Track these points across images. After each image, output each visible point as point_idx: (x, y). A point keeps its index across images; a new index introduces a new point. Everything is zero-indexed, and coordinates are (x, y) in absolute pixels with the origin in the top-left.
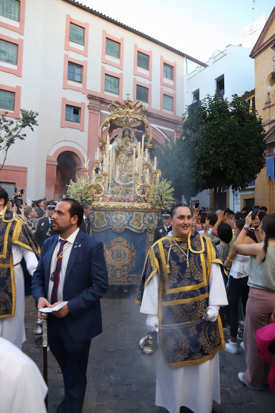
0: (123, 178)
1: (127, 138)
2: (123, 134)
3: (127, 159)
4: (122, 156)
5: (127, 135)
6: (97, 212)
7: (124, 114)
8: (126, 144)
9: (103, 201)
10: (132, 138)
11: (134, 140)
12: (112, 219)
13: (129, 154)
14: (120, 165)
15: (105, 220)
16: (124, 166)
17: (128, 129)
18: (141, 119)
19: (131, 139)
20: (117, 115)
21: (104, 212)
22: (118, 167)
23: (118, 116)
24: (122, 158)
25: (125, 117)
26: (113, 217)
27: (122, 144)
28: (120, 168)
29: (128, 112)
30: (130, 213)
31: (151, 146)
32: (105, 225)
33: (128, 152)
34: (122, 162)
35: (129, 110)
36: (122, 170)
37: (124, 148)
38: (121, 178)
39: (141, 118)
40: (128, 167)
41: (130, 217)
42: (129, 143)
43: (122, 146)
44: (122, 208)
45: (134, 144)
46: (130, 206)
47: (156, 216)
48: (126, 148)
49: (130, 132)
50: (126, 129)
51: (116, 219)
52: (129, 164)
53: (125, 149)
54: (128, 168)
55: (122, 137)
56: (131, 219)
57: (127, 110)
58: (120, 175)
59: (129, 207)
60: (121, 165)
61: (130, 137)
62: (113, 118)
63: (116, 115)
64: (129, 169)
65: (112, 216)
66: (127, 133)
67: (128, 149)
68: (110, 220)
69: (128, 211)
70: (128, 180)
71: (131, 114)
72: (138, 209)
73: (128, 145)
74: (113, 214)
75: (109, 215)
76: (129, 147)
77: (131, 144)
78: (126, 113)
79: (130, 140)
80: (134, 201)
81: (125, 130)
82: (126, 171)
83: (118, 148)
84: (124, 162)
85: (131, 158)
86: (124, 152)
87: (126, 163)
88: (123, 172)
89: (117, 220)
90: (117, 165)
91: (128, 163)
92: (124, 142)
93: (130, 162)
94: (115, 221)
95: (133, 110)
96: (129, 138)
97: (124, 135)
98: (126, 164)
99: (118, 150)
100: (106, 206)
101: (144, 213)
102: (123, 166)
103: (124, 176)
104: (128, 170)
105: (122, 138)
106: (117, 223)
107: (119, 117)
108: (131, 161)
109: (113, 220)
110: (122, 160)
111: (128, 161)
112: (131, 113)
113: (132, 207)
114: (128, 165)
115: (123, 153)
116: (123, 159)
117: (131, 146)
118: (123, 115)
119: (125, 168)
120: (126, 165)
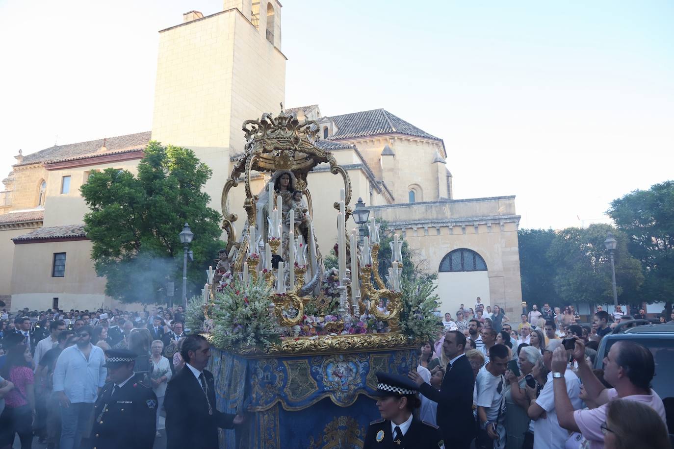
1: (285, 192)
6: (290, 362)
8: (286, 203)
9: (303, 333)
10: (299, 192)
11: (302, 197)
12: (327, 375)
13: (296, 224)
15: (311, 379)
17: (288, 174)
21: (307, 361)
26: (330, 371)
30: (362, 357)
32: (313, 391)
41: (364, 368)
44: (349, 347)
45: (303, 205)
46: (366, 341)
47: (412, 358)
49: (291, 180)
50: (284, 174)
51: (337, 375)
56: (368, 372)
59: (363, 344)
61: (291, 190)
65: (326, 367)
66: (286, 181)
68: (322, 378)
69: (357, 354)
72: (382, 346)
73: (291, 207)
74: (328, 364)
75: (320, 366)
77: (297, 205)
79: (293, 196)
80: (369, 330)
89: (340, 377)
94: (336, 379)
96: (289, 192)
100: (315, 346)
101: (390, 355)
106: (341, 384)
107: (280, 147)
109: (330, 379)
113: (370, 343)
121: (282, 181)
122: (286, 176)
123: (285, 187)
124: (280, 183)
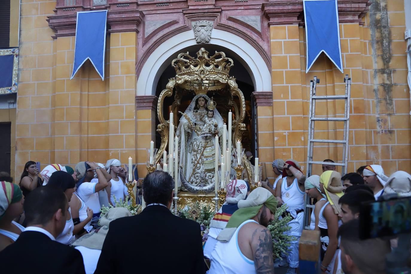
0: (198, 175)
1: (202, 111)
2: (196, 105)
3: (203, 144)
4: (195, 139)
5: (202, 105)
7: (197, 74)
8: (201, 120)
10: (211, 111)
11: (213, 114)
13: (206, 137)
14: (193, 153)
16: (199, 156)
17: (203, 97)
18: (225, 82)
19: (209, 112)
20: (185, 76)
22: (190, 157)
23: (187, 77)
24: (195, 143)
25: (199, 79)
27: (195, 120)
28: (194, 159)
29: (202, 71)
31: (244, 128)
33: (204, 134)
34: (196, 149)
35: (204, 67)
36: (196, 162)
37: (198, 127)
38: (196, 175)
39: (225, 80)
40: (206, 157)
42: (207, 118)
43: (195, 124)
45: (214, 121)
48: (201, 127)
49: (206, 101)
50: (200, 97)
52: (207, 152)
53: (200, 128)
54: (205, 159)
55: (195, 108)
57: (201, 68)
58: (194, 170)
60: (195, 153)
61: (207, 109)
62: (180, 82)
63: (183, 77)
64: (207, 160)
66: (202, 103)
67: (205, 129)
70: (207, 178)
71: (208, 75)
73: (205, 122)
76: (205, 125)
77: (210, 121)
78: (200, 73)
79: (207, 113)
81: (199, 99)
82: (203, 163)
83: (189, 128)
84: (199, 148)
85: (209, 143)
86: (199, 133)
87: (202, 150)
88: (198, 165)
90: (189, 154)
91: (205, 151)
92: (198, 116)
93: (208, 149)
95: (212, 66)
96: (205, 111)
97: (198, 106)
98: (203, 153)
99: (189, 131)
102: (198, 155)
103: (199, 171)
104: (206, 162)
105: (196, 111)
107: (189, 79)
108: (210, 148)
110: (196, 145)
111: (205, 148)
112: (208, 73)
114: (205, 153)
115: (198, 135)
116: (198, 144)
117: (210, 125)
118: (196, 76)
119: (200, 158)
120: (202, 155)
121: (200, 103)
122: (201, 99)
123: (202, 107)
124: (198, 104)
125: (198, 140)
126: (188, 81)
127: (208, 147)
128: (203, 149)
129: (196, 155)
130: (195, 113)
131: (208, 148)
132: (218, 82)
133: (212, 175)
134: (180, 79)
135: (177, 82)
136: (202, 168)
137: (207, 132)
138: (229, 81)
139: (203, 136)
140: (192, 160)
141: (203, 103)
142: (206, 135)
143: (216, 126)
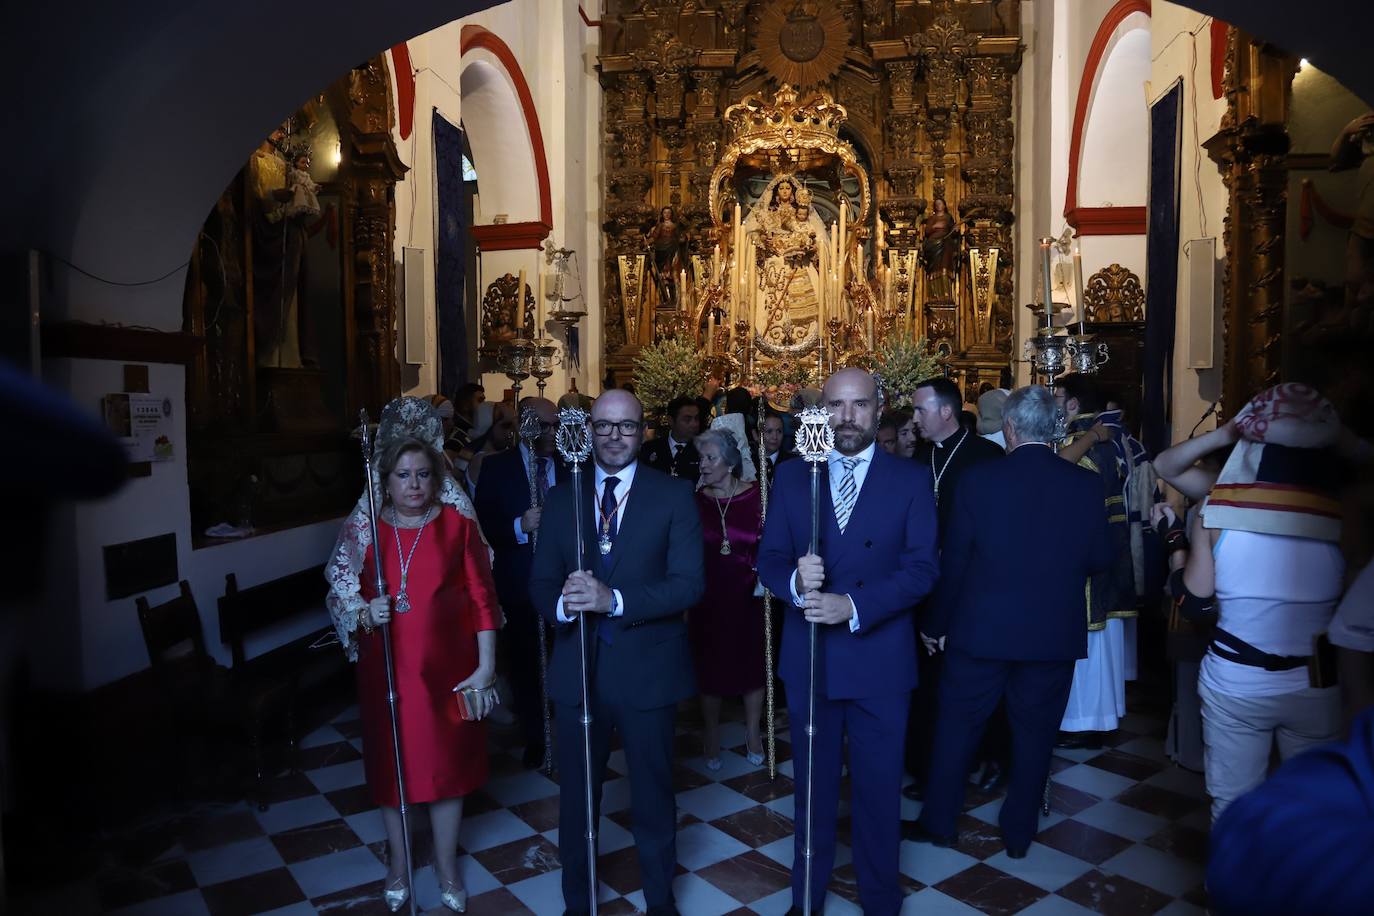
0: (779, 329)
1: (785, 208)
2: (774, 198)
3: (789, 271)
4: (772, 263)
5: (785, 198)
7: (779, 136)
8: (784, 227)
10: (803, 208)
11: (808, 214)
13: (795, 257)
14: (769, 289)
16: (779, 297)
17: (789, 182)
18: (831, 151)
19: (801, 210)
20: (756, 140)
23: (760, 143)
24: (772, 270)
25: (783, 145)
27: (772, 226)
28: (769, 301)
29: (790, 130)
33: (791, 251)
34: (774, 282)
35: (793, 122)
36: (774, 306)
37: (777, 238)
38: (773, 331)
39: (833, 147)
40: (794, 296)
42: (795, 222)
43: (773, 234)
45: (809, 227)
48: (784, 240)
49: (794, 190)
52: (795, 287)
53: (781, 241)
54: (791, 301)
55: (772, 204)
57: (788, 126)
58: (770, 322)
60: (772, 289)
61: (795, 205)
62: (748, 151)
63: (754, 141)
66: (785, 192)
67: (791, 242)
70: (794, 336)
71: (800, 137)
73: (791, 230)
77: (801, 227)
78: (786, 134)
79: (797, 212)
81: (781, 185)
82: (787, 308)
83: (762, 241)
84: (780, 281)
86: (780, 250)
87: (786, 284)
88: (778, 312)
91: (791, 285)
92: (779, 219)
93: (797, 283)
95: (807, 121)
96: (791, 208)
97: (777, 198)
98: (787, 288)
102: (777, 293)
103: (780, 323)
104: (794, 305)
105: (772, 208)
107: (765, 147)
110: (773, 274)
111: (791, 279)
112: (800, 134)
114: (790, 289)
115: (778, 255)
116: (778, 272)
117: (801, 234)
118: (778, 140)
119: (782, 298)
120: (786, 292)
121: (781, 192)
122: (785, 185)
123: (785, 201)
124: (778, 195)
125: (778, 264)
126: (762, 149)
127: (797, 277)
128: (787, 281)
129: (774, 293)
130: (772, 212)
131: (798, 279)
132: (818, 150)
133: (804, 331)
134: (749, 146)
135: (743, 151)
136: (787, 317)
137: (798, 247)
138: (841, 149)
139: (789, 255)
140: (766, 302)
141: (789, 192)
142: (794, 253)
143: (813, 236)
